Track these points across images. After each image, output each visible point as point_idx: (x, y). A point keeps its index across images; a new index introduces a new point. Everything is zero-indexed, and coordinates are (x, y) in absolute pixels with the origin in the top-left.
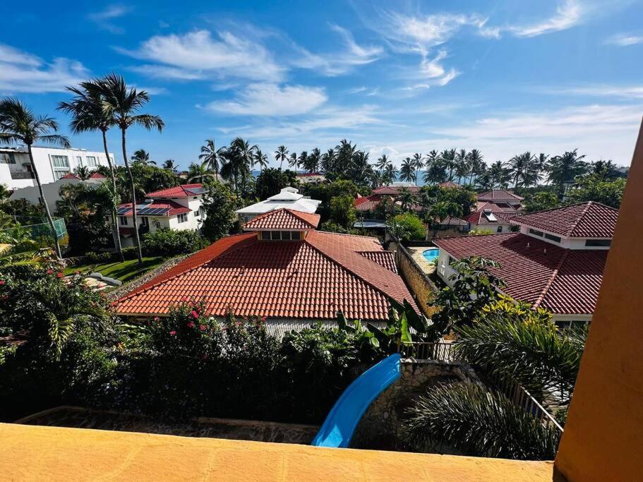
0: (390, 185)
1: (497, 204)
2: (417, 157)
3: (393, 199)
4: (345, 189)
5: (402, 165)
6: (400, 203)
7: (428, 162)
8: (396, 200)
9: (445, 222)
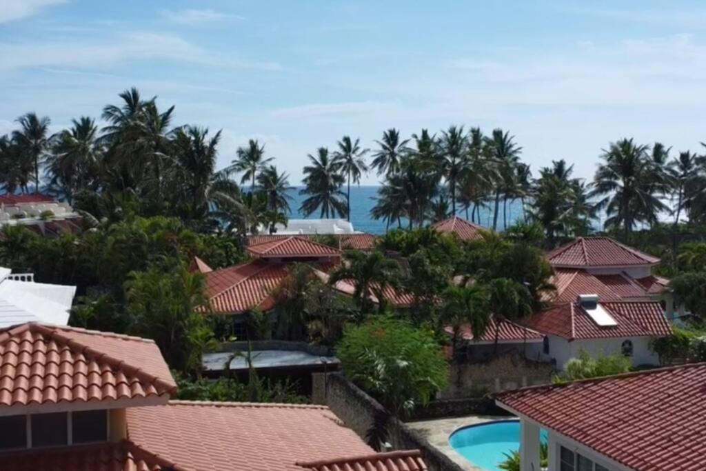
0: (281, 230)
1: (600, 277)
2: (347, 146)
3: (324, 276)
4: (164, 246)
5: (307, 170)
6: (346, 287)
7: (380, 161)
8: (334, 279)
9: (488, 337)
